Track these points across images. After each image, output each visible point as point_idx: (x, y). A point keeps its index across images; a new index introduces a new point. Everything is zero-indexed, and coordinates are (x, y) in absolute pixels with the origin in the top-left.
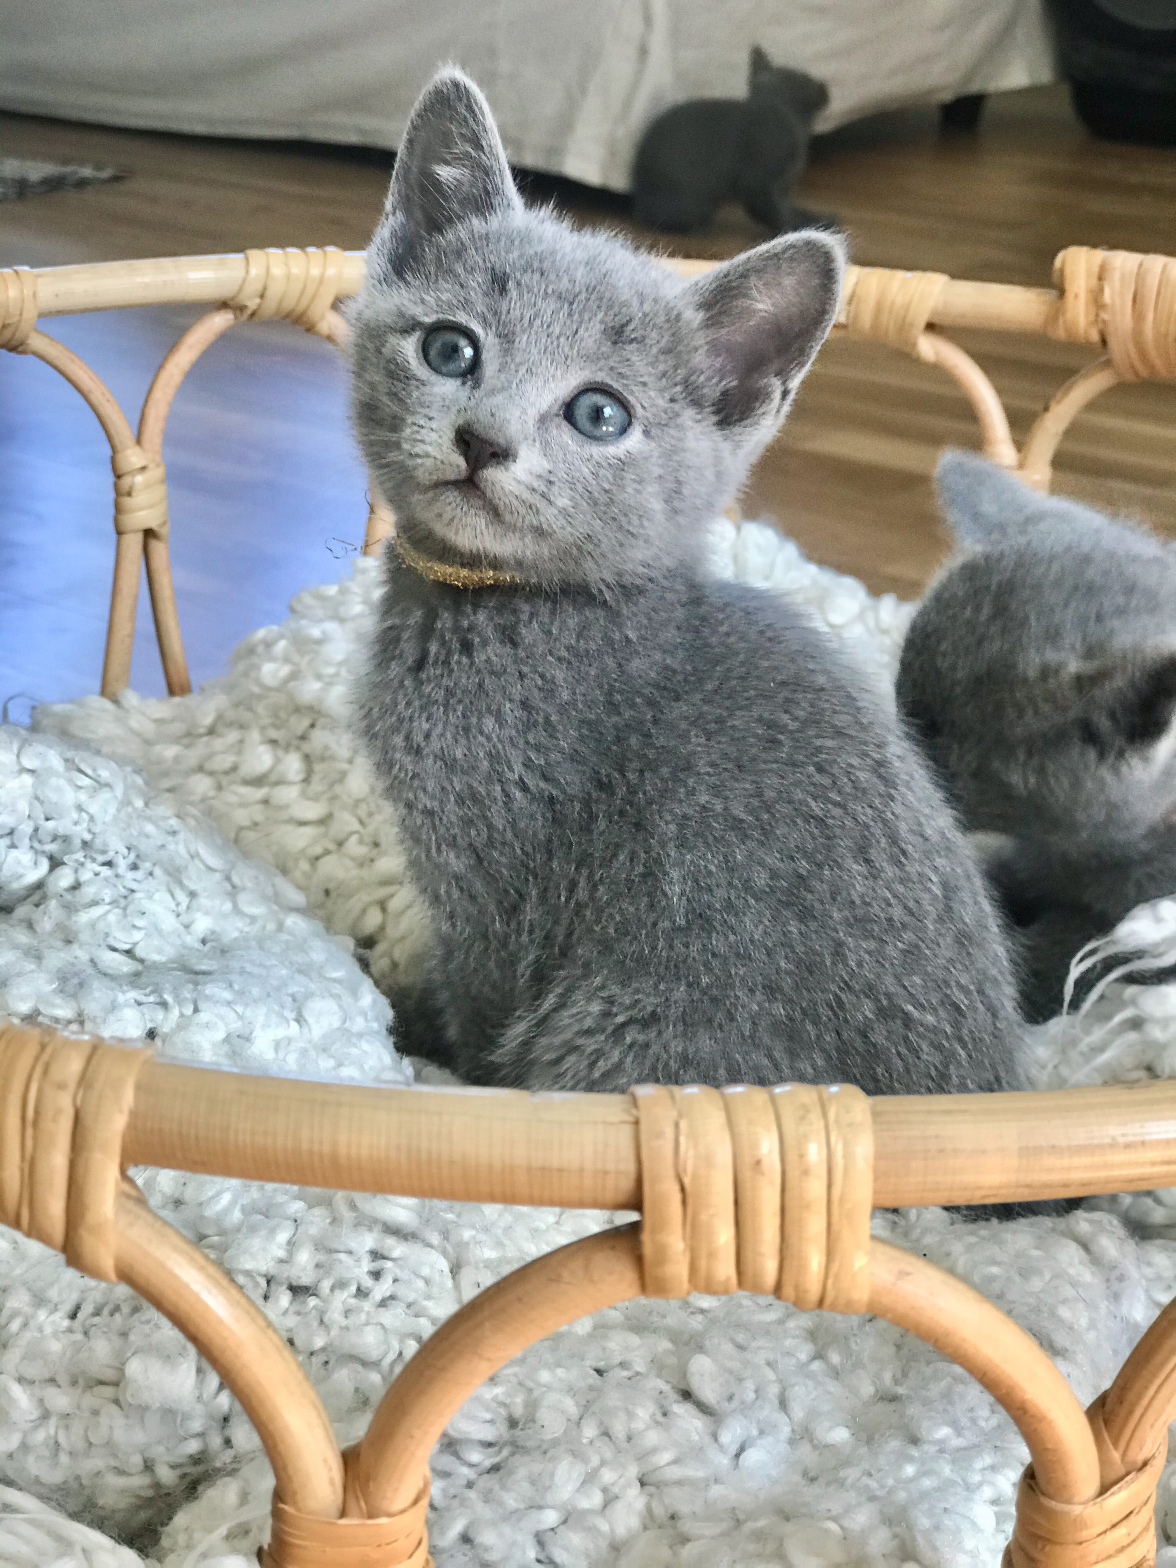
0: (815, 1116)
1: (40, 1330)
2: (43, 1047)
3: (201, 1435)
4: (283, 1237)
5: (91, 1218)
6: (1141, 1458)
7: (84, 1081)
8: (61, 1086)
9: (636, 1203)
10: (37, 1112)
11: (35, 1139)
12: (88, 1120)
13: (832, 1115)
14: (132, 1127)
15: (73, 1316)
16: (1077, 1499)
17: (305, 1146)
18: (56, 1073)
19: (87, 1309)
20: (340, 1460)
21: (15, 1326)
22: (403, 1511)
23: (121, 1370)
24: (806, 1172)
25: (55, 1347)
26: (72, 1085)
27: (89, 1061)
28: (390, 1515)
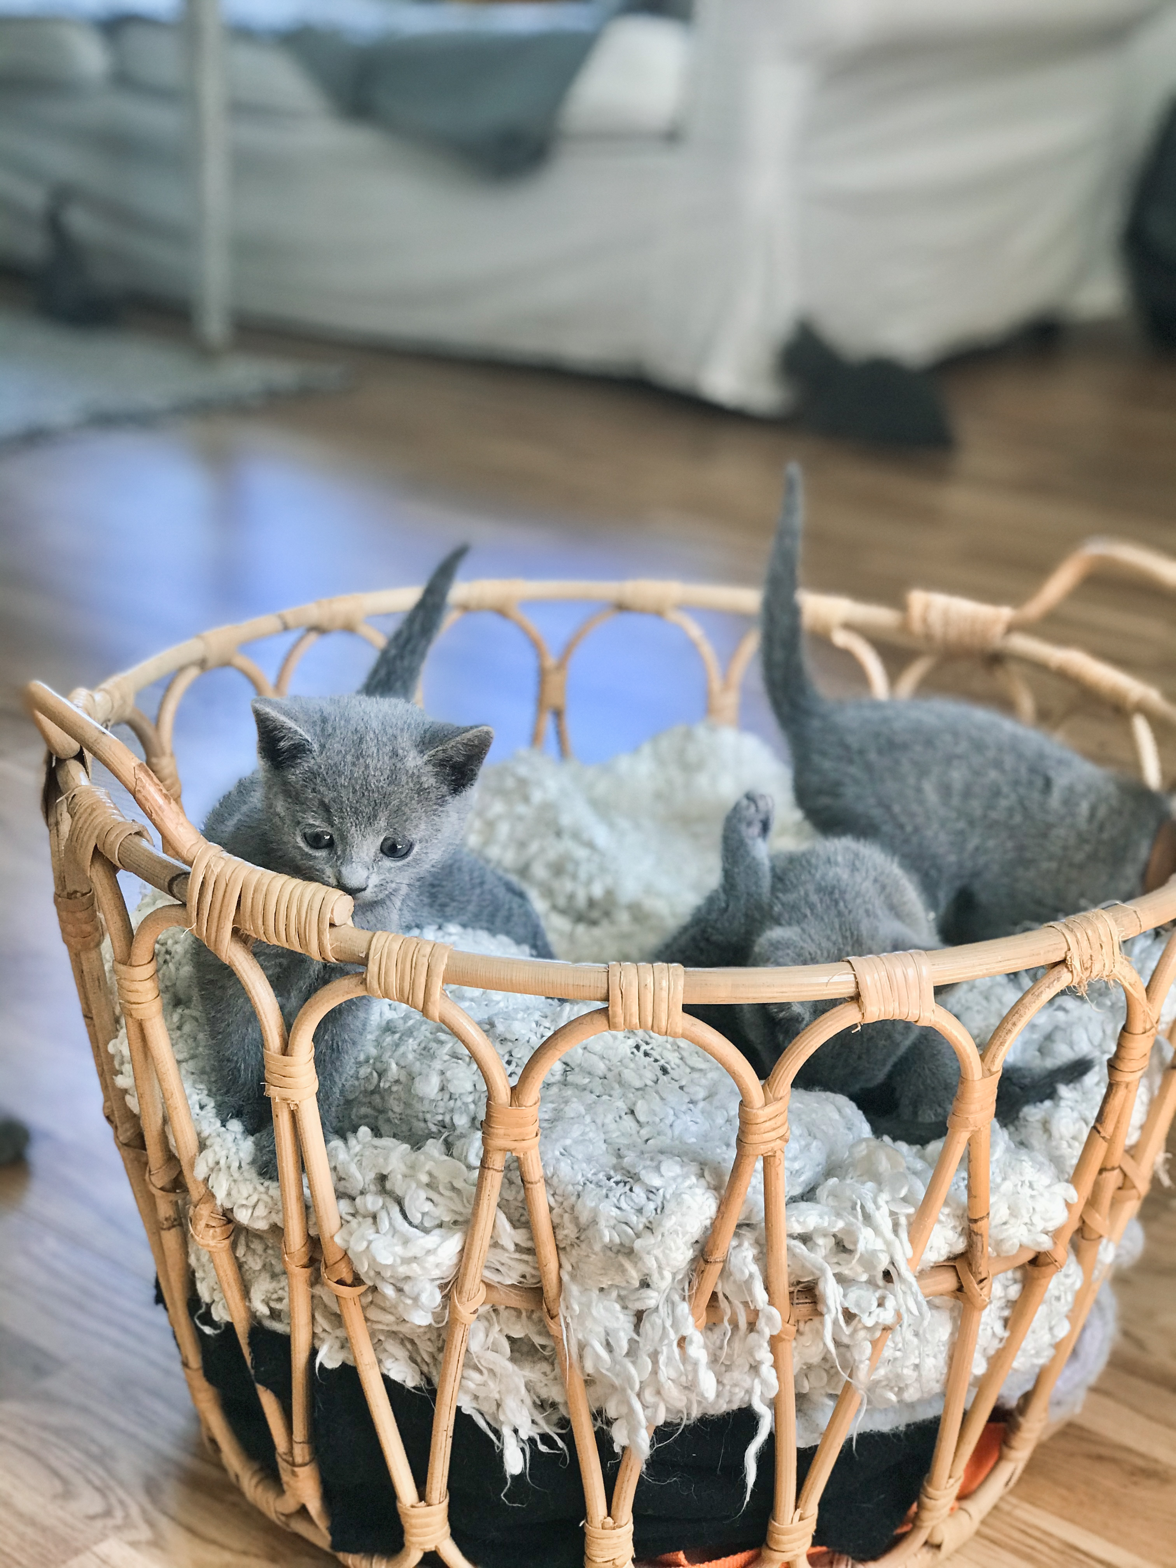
0: (666, 971)
5: (432, 1001)
6: (779, 1096)
8: (424, 956)
9: (607, 999)
10: (416, 963)
11: (415, 972)
12: (432, 967)
13: (671, 972)
14: (446, 969)
16: (755, 1108)
18: (422, 952)
20: (511, 1089)
22: (530, 1106)
27: (433, 948)
28: (525, 1107)
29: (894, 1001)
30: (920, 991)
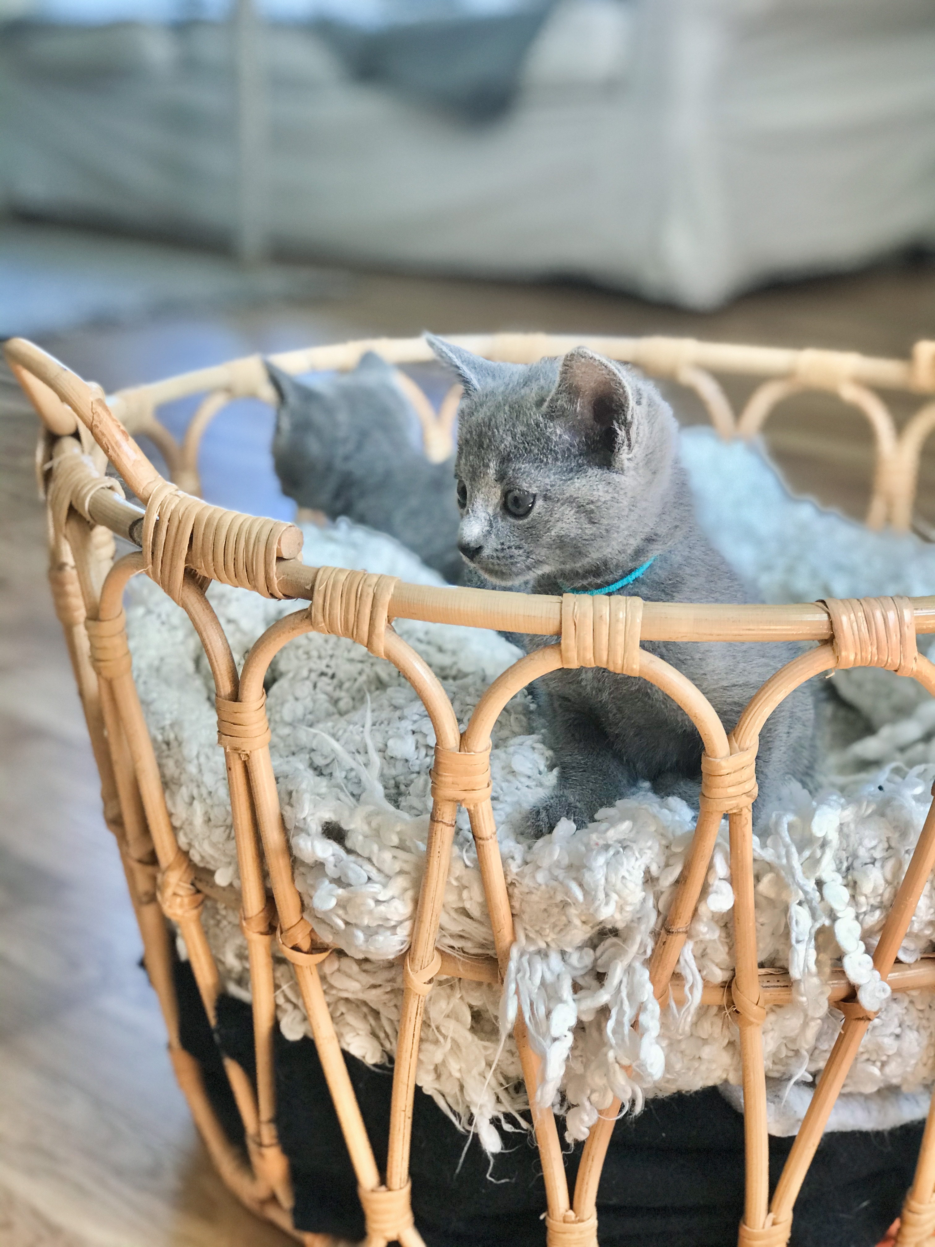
0: (624, 605)
2: (365, 574)
7: (377, 584)
8: (370, 586)
10: (361, 595)
11: (360, 604)
12: (378, 597)
14: (392, 600)
17: (449, 607)
18: (368, 582)
20: (459, 737)
22: (480, 752)
26: (373, 586)
27: (379, 579)
29: (871, 644)
30: (901, 636)
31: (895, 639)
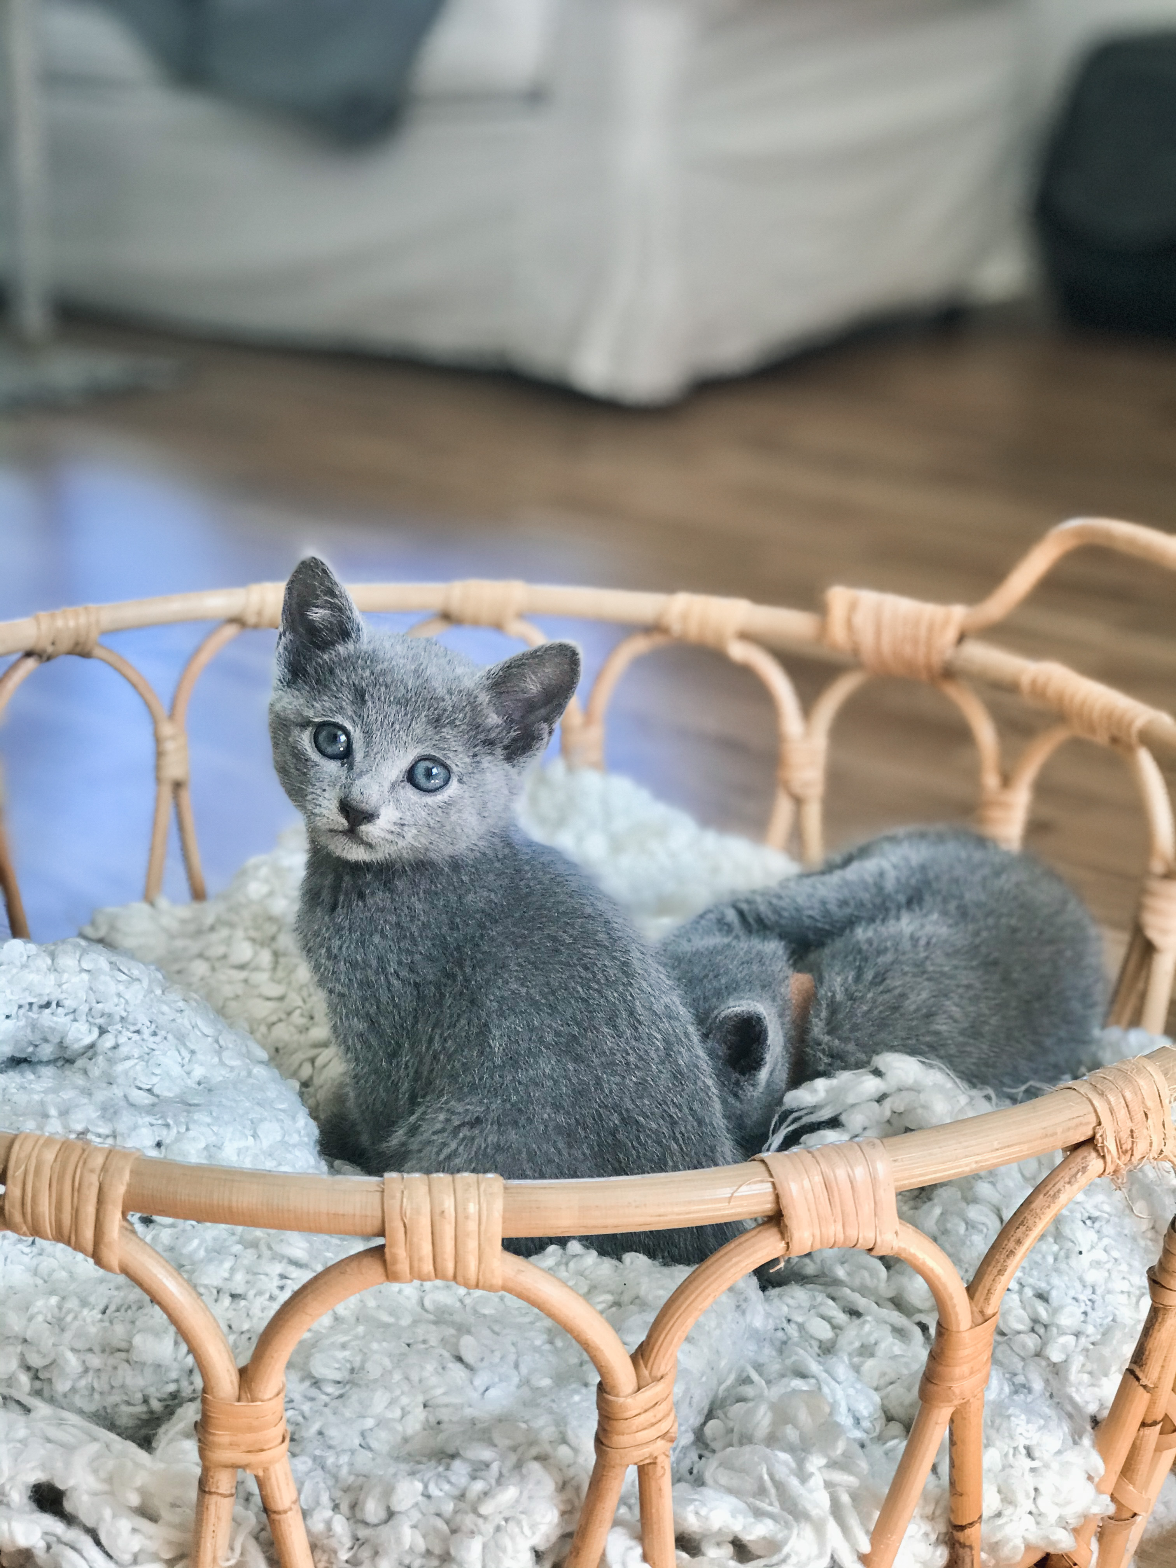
0: (474, 1189)
1: (84, 1321)
2: (84, 1150)
3: (177, 1381)
4: (227, 1265)
5: (106, 1239)
6: (659, 1375)
7: (104, 1168)
8: (92, 1171)
9: (382, 1233)
10: (80, 1184)
11: (79, 1198)
12: (106, 1189)
13: (482, 1189)
14: (128, 1192)
15: (104, 1312)
16: (621, 1394)
19: (112, 1308)
20: (238, 1374)
21: (69, 1318)
22: (270, 1399)
23: (130, 1342)
24: (467, 1218)
25: (93, 1330)
26: (98, 1171)
27: (107, 1158)
28: (262, 1401)
29: (835, 1221)
30: (875, 1203)
31: (867, 1208)
